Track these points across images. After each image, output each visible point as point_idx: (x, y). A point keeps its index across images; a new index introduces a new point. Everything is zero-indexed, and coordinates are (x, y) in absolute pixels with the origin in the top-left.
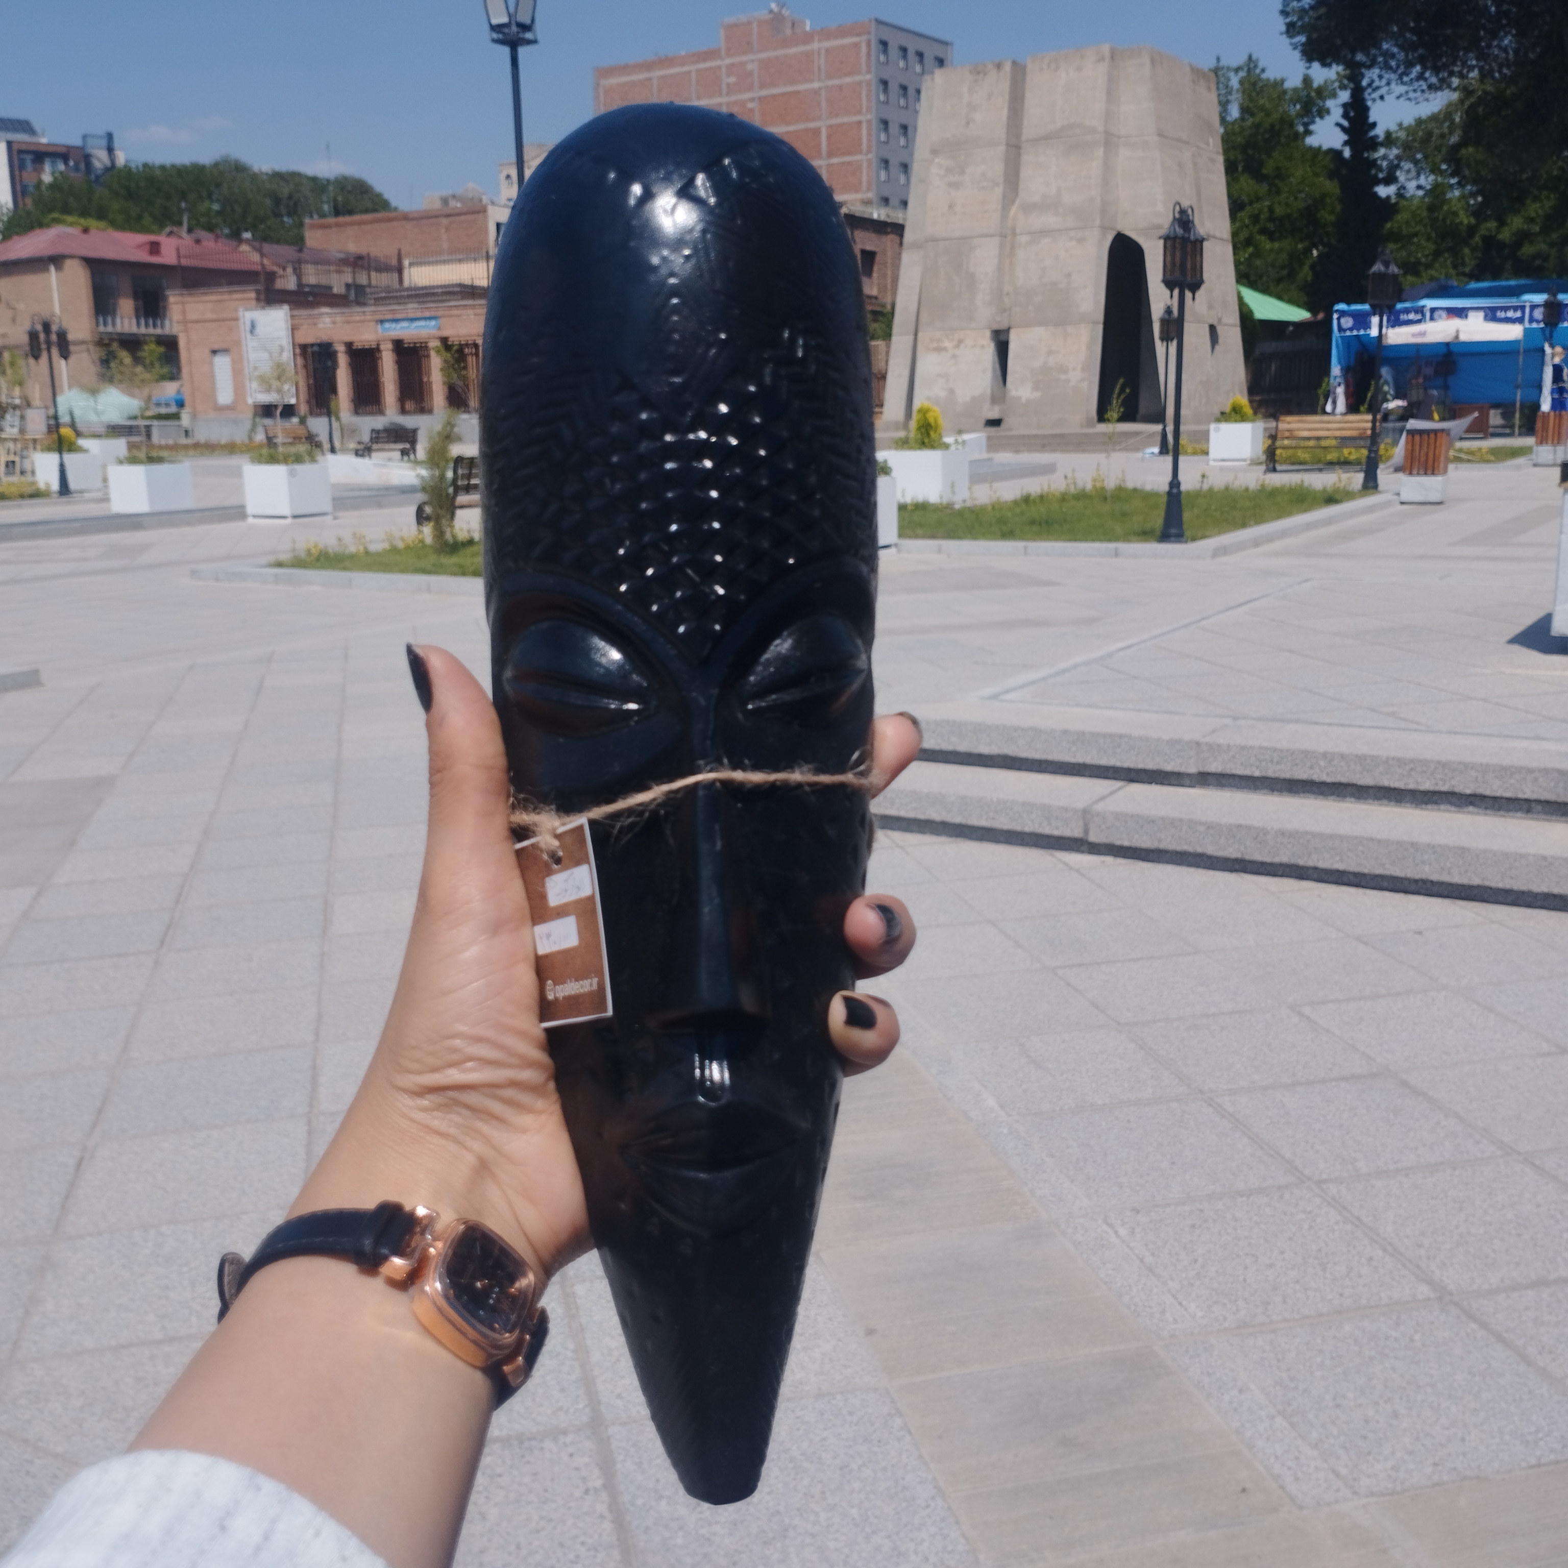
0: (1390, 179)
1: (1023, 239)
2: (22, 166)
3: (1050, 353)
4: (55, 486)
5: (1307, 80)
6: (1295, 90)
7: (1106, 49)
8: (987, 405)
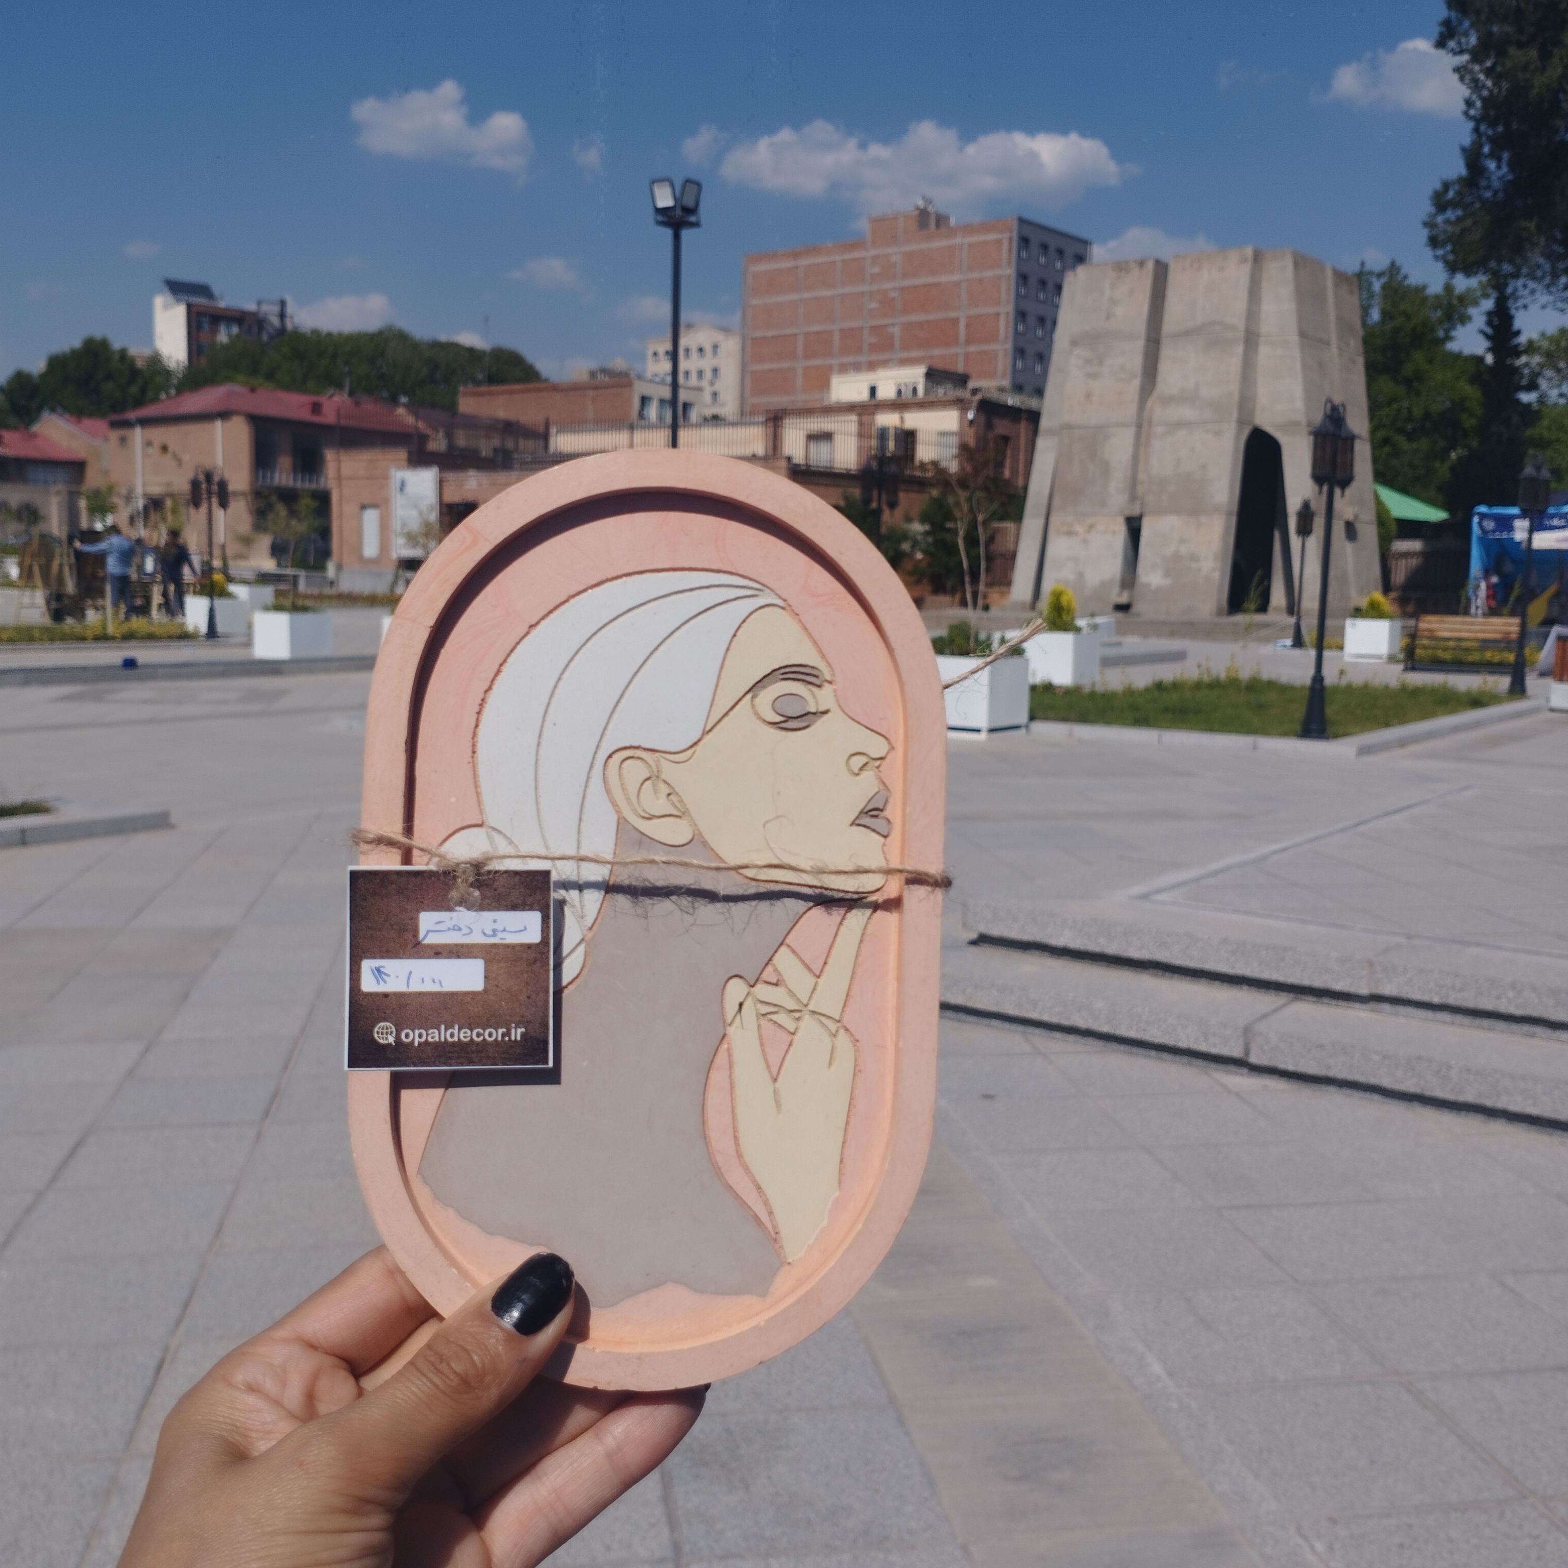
0: (1532, 386)
1: (1159, 430)
2: (199, 327)
3: (1182, 541)
4: (203, 628)
5: (1448, 288)
6: (1437, 297)
7: (1249, 252)
8: (1116, 589)
